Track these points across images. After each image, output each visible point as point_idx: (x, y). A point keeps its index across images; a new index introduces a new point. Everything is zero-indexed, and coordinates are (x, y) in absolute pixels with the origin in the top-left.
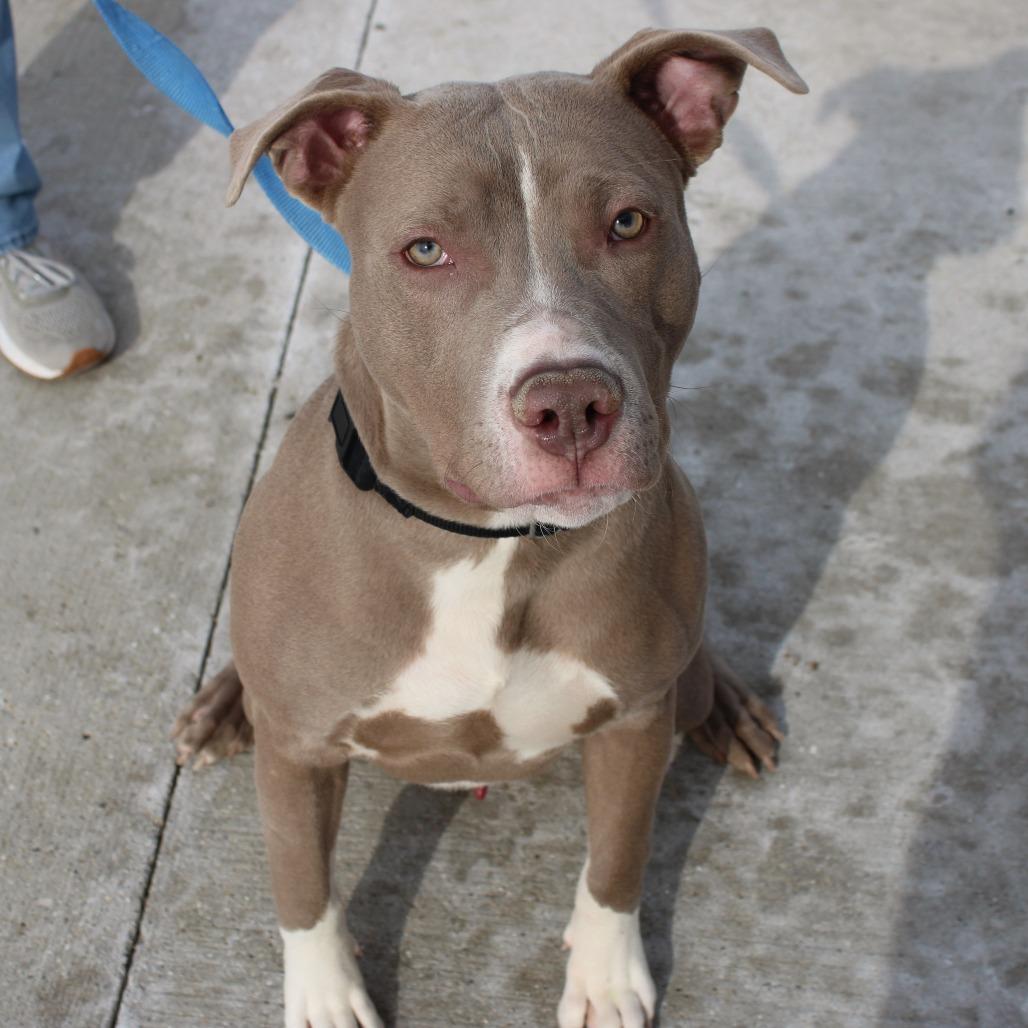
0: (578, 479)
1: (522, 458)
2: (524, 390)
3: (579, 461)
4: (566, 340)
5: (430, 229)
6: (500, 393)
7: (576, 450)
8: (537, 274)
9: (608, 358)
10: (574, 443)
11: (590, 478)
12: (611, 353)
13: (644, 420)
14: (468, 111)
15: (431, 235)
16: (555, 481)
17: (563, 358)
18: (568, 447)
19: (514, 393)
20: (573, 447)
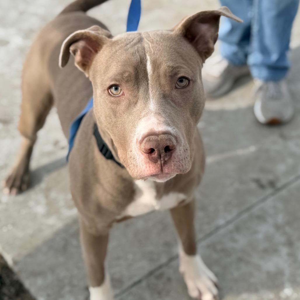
0: (162, 170)
1: (143, 163)
2: (144, 141)
3: (162, 165)
4: (159, 124)
5: (117, 81)
6: (137, 142)
7: (161, 161)
8: (151, 99)
9: (173, 130)
10: (161, 159)
11: (166, 170)
12: (174, 128)
13: (184, 151)
14: (130, 42)
15: (117, 83)
16: (154, 171)
17: (157, 130)
18: (159, 160)
19: (141, 142)
20: (160, 160)
